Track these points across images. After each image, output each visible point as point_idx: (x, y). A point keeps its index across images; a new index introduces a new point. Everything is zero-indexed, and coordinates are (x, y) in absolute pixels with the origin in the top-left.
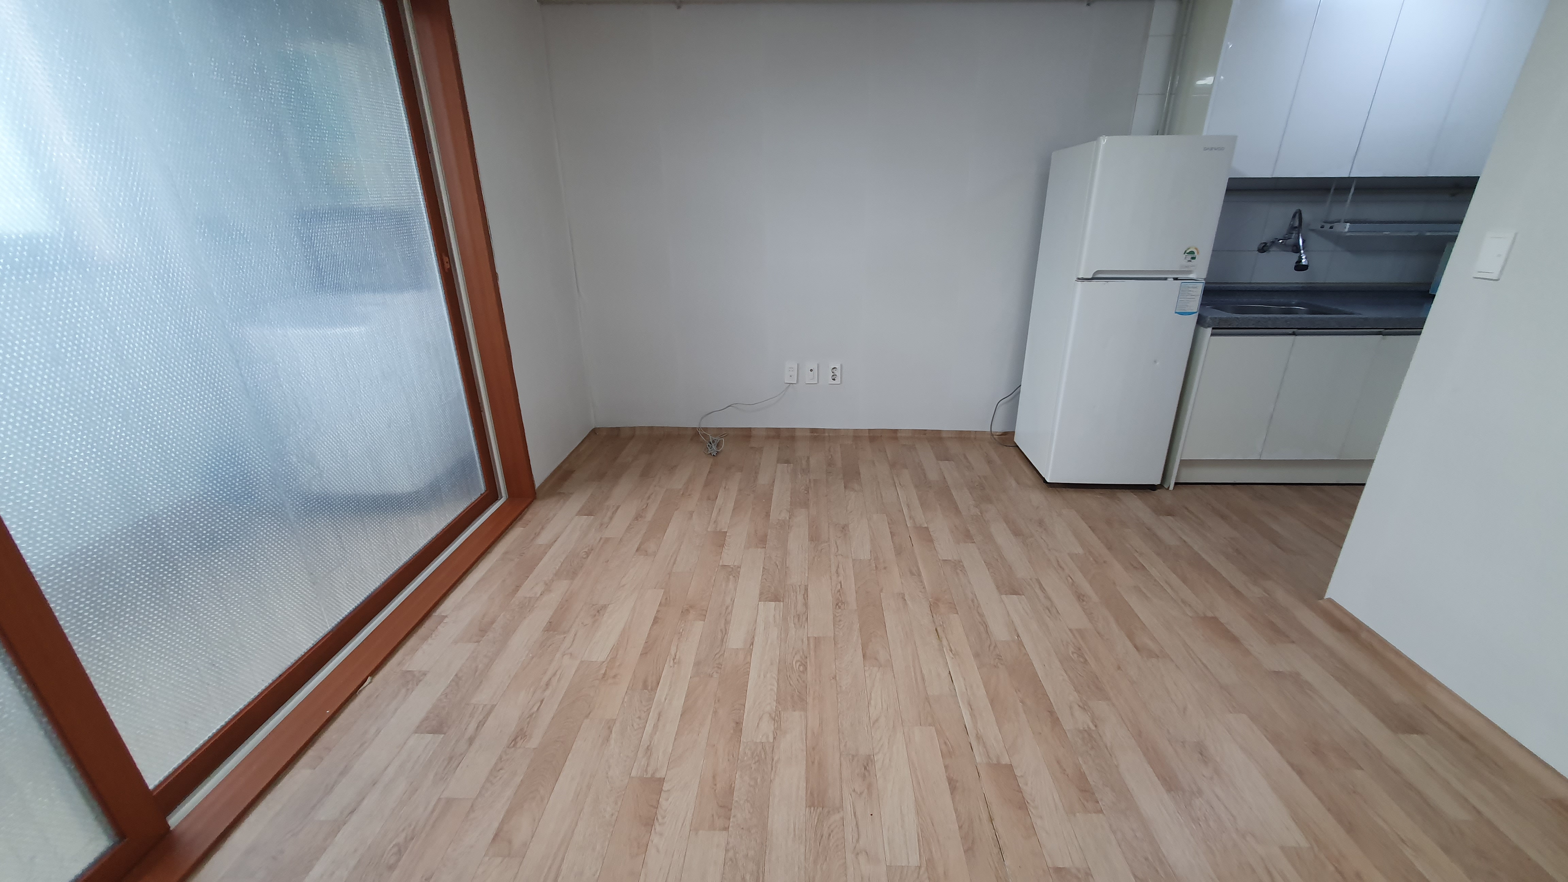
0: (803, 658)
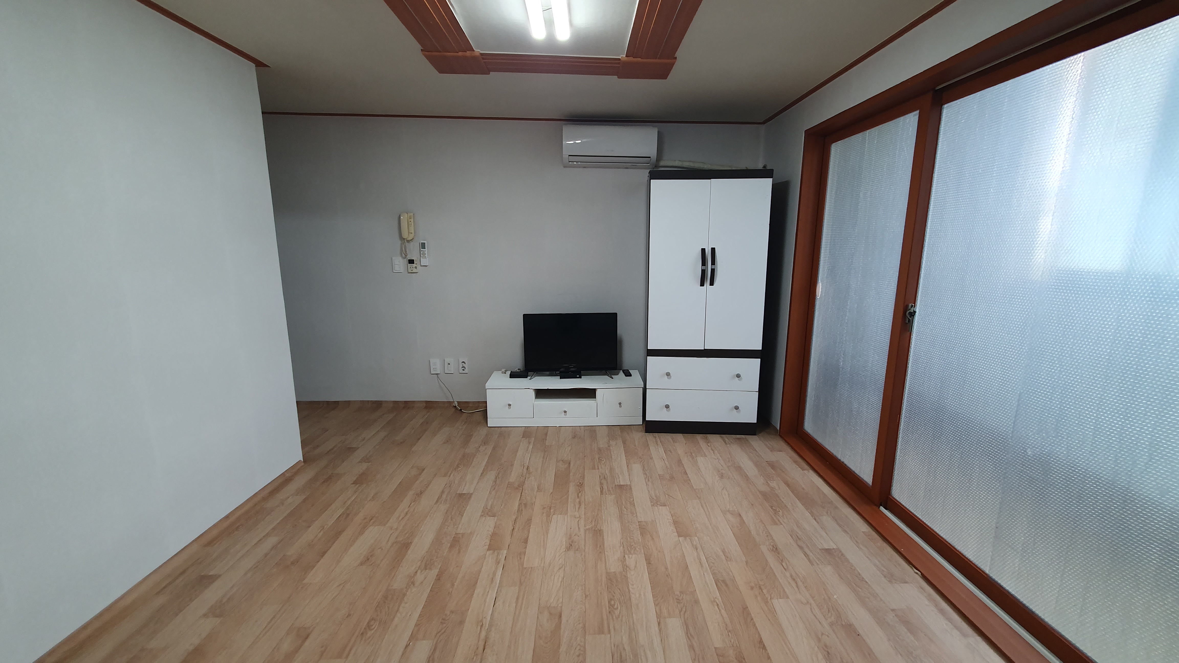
0: (612, 612)
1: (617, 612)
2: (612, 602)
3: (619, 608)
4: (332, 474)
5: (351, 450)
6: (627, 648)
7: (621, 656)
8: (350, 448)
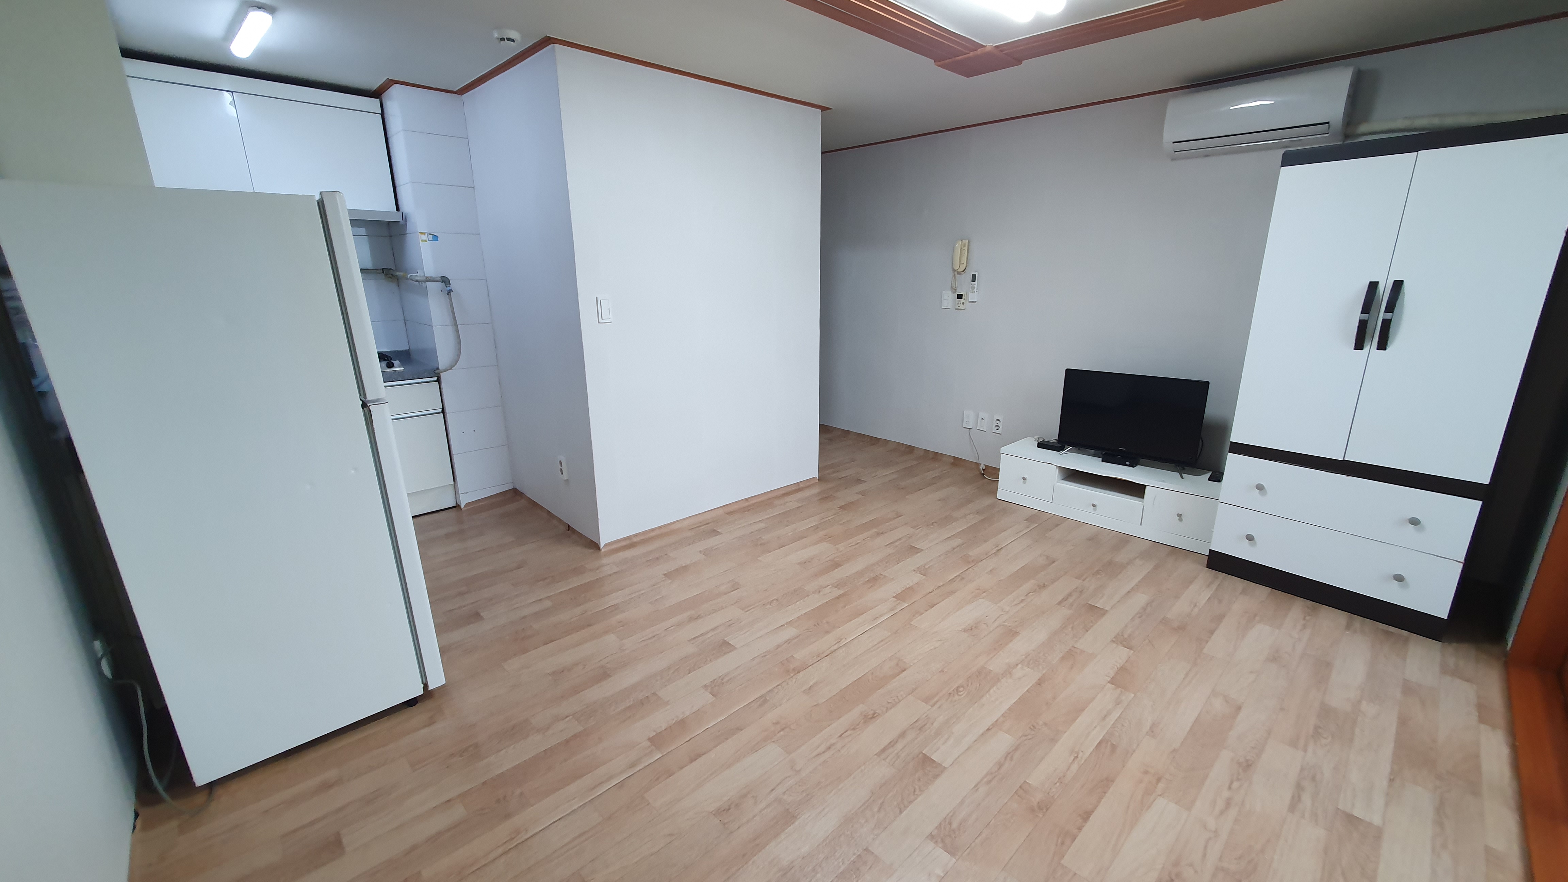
1: (956, 697)
2: (961, 689)
3: (962, 696)
4: (831, 495)
5: (859, 481)
6: (936, 725)
7: (925, 725)
8: (859, 480)
